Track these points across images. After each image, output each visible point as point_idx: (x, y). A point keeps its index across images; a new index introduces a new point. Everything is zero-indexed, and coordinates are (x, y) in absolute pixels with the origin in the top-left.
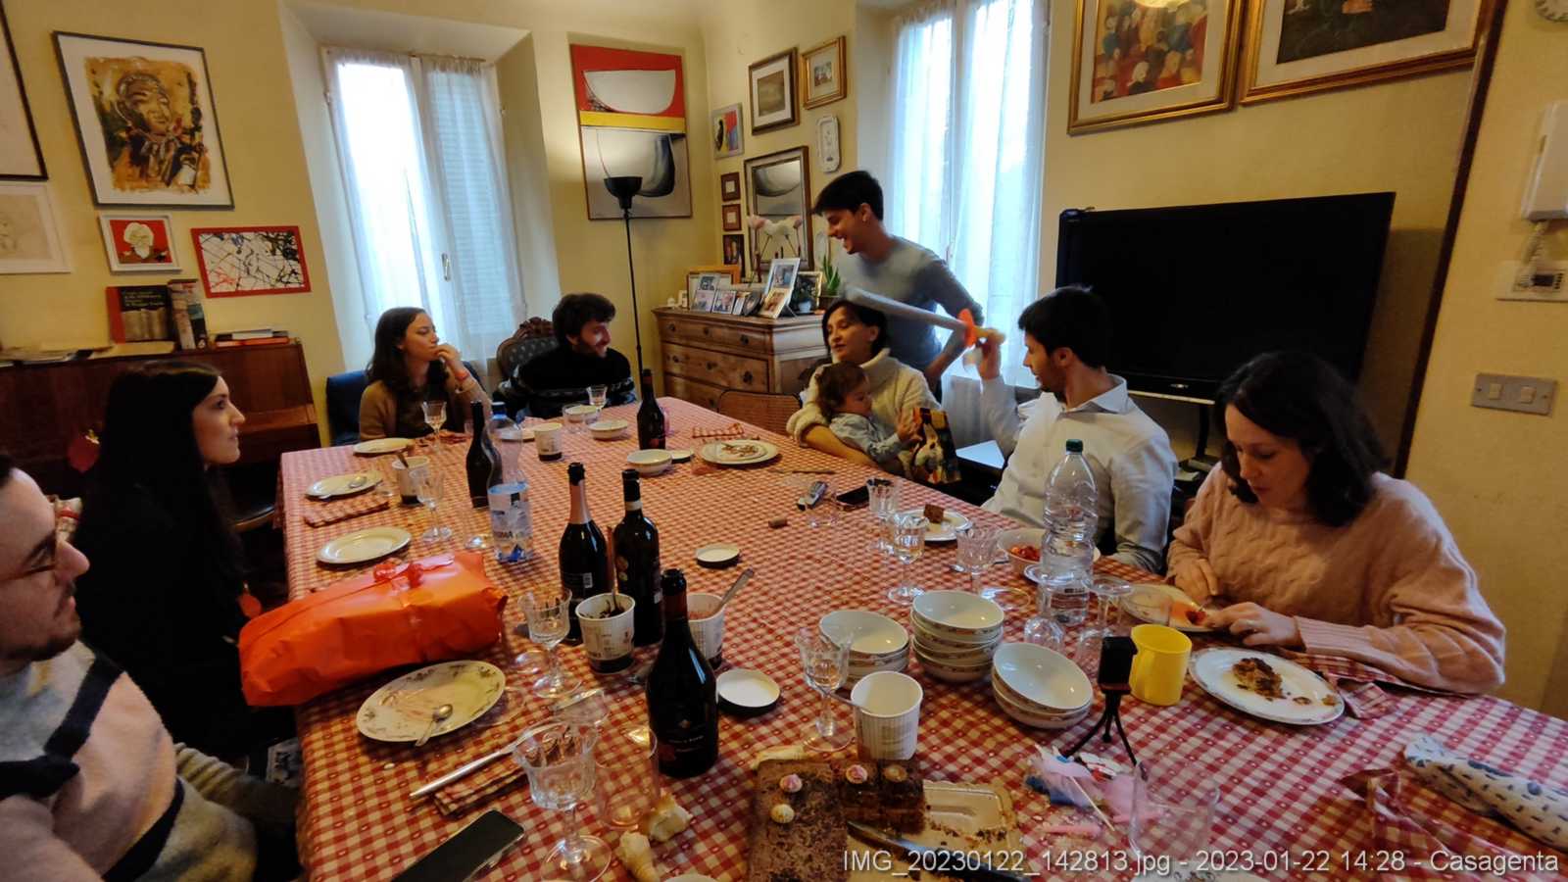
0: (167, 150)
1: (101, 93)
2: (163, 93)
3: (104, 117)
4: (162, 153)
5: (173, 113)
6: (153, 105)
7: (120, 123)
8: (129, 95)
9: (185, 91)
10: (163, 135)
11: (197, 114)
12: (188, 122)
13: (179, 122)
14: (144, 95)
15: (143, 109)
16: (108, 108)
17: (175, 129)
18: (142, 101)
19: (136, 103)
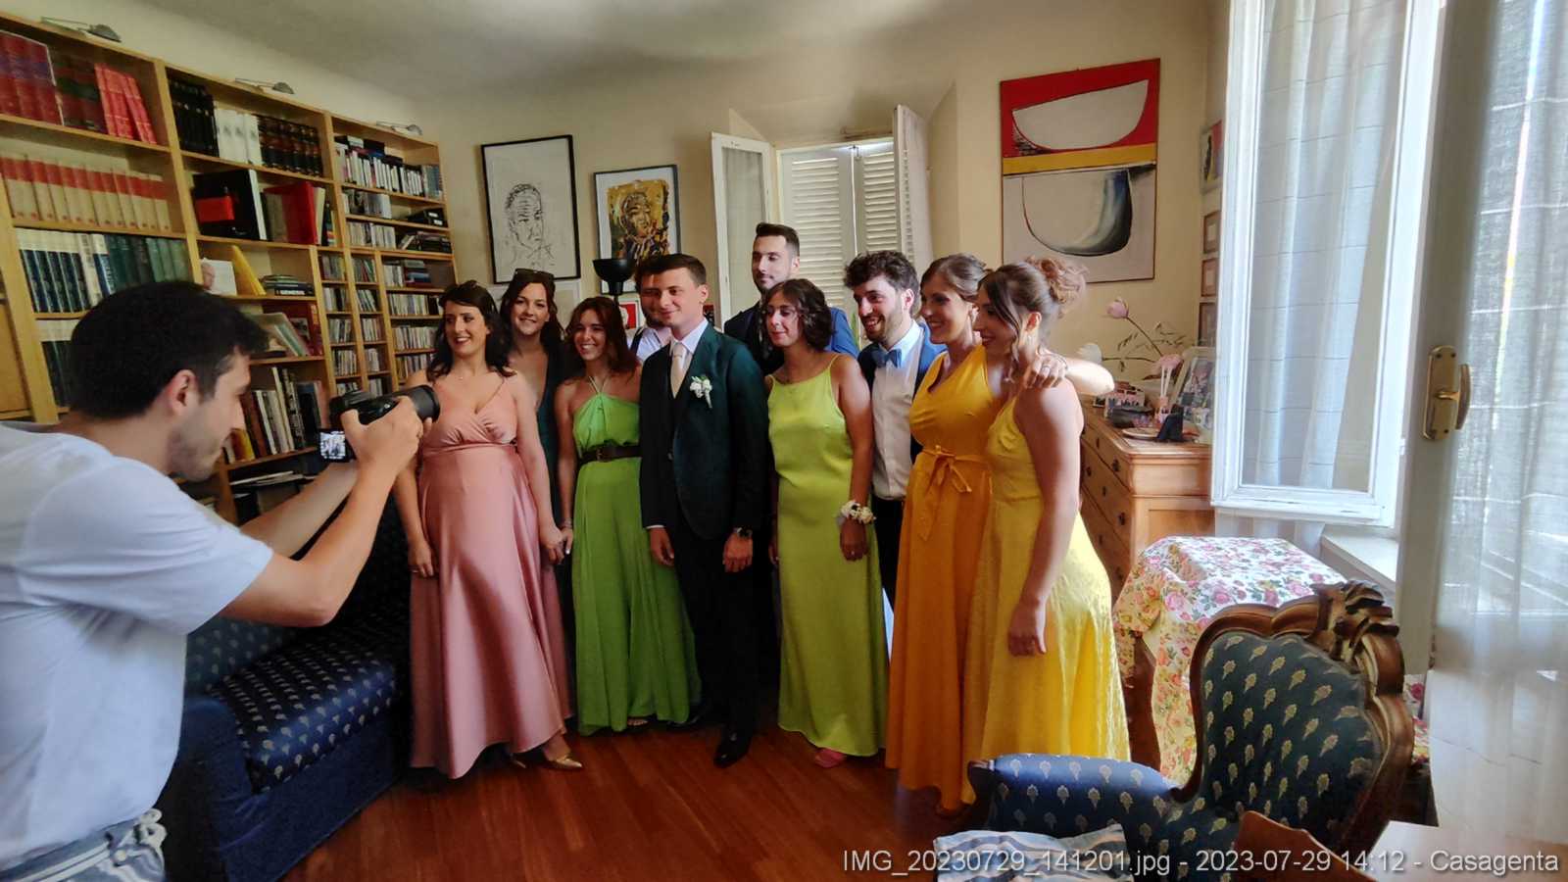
0: (645, 248)
1: (613, 212)
2: (648, 205)
3: (613, 228)
4: (642, 250)
5: (652, 219)
6: (641, 216)
7: (621, 232)
8: (629, 208)
9: (660, 202)
10: (644, 237)
11: (666, 217)
12: (660, 226)
13: (654, 225)
14: (636, 208)
15: (634, 219)
16: (616, 222)
17: (652, 231)
18: (635, 213)
19: (631, 215)
